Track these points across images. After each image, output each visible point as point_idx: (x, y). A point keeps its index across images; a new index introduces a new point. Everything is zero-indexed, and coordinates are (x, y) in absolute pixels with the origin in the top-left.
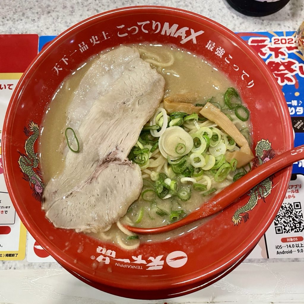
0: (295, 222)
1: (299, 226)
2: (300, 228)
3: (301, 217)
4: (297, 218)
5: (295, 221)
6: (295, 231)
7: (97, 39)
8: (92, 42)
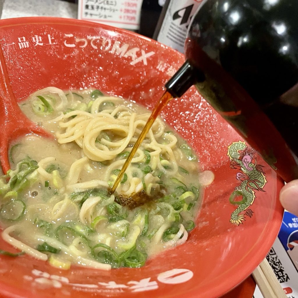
0: (277, 271)
1: (281, 275)
2: (284, 277)
3: (280, 263)
4: (276, 265)
5: (276, 269)
6: (280, 281)
7: (41, 40)
8: (34, 41)
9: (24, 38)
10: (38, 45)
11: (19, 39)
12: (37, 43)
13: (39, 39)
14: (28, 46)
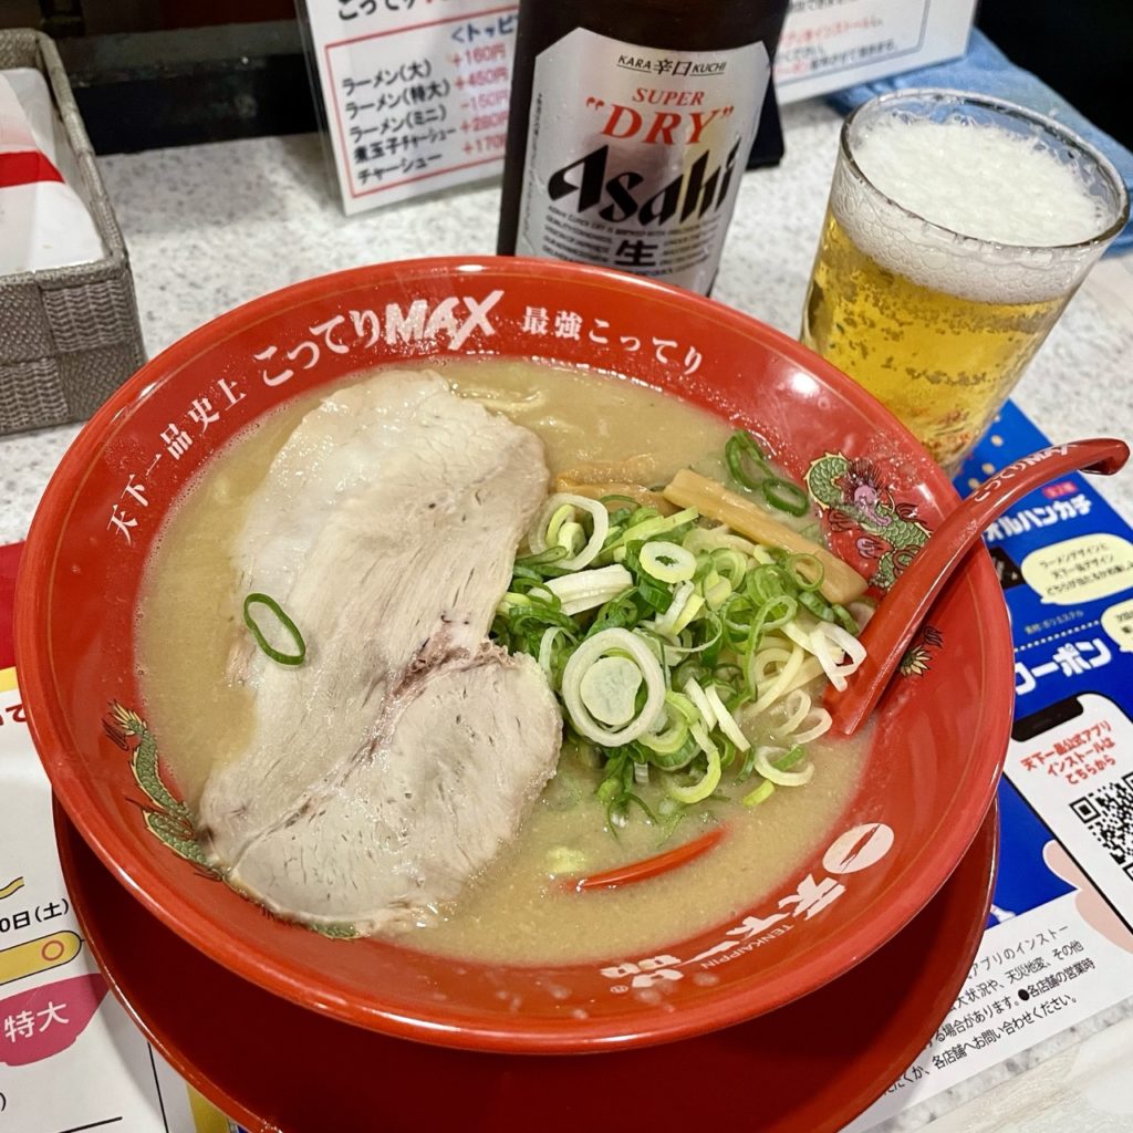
7: (209, 407)
8: (196, 419)
9: (172, 426)
10: (210, 424)
11: (164, 436)
12: (207, 420)
13: (204, 407)
14: (190, 442)
